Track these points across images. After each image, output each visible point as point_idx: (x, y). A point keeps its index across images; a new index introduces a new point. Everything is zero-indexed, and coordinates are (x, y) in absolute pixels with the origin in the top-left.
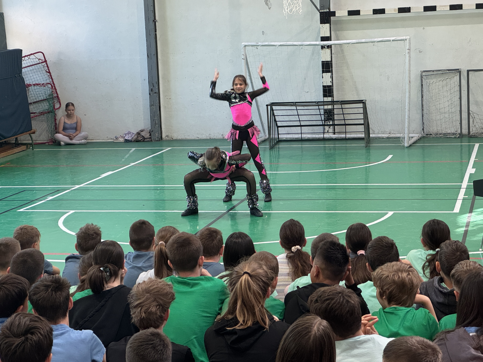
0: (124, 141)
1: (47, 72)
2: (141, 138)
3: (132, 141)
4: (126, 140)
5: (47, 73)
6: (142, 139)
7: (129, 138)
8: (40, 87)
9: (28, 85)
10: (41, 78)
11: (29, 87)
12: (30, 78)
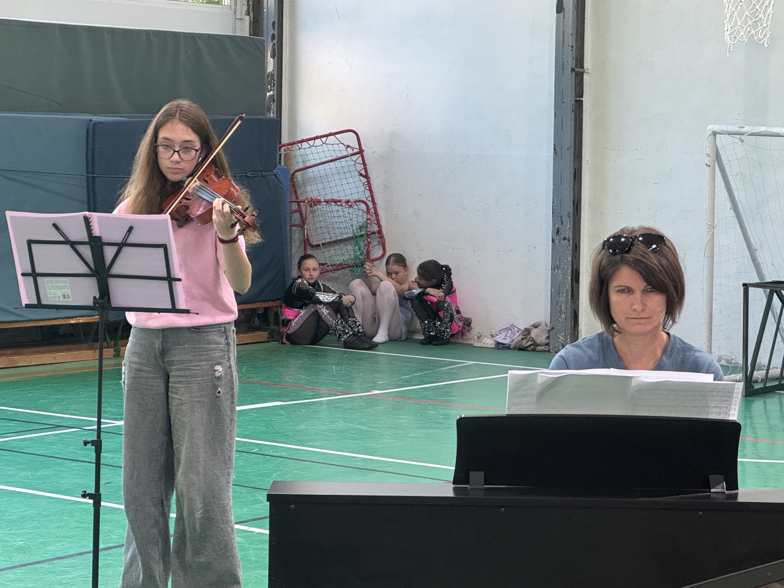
0: (493, 346)
1: (361, 175)
2: (529, 343)
3: (511, 347)
4: (498, 343)
5: (360, 177)
6: (531, 345)
7: (504, 339)
8: (340, 207)
9: (314, 202)
10: (347, 187)
11: (316, 205)
12: (320, 186)
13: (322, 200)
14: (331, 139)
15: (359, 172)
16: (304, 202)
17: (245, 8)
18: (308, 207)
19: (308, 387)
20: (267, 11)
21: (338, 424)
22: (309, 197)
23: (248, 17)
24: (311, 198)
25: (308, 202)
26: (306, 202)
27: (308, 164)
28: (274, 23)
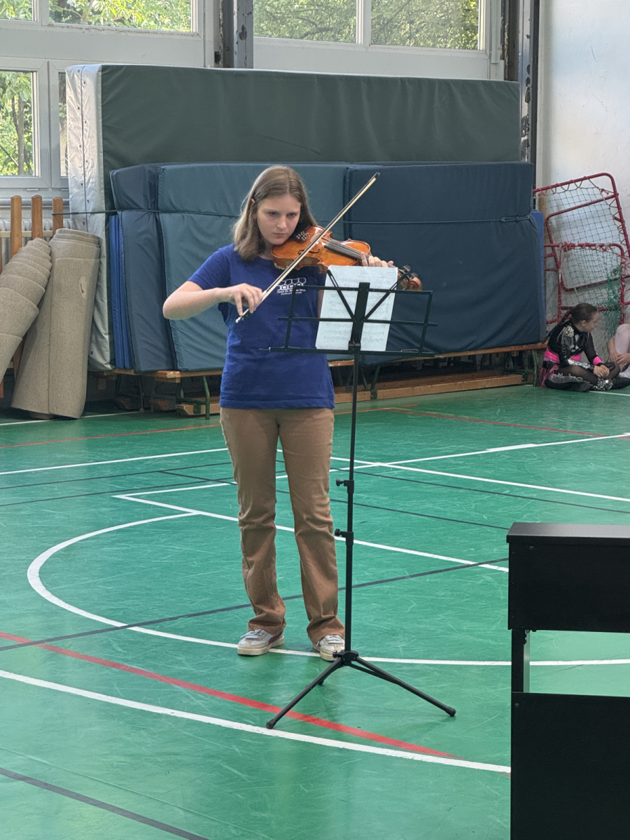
1: (616, 219)
5: (615, 221)
8: (595, 251)
9: (568, 246)
10: (600, 231)
11: (571, 249)
12: (575, 231)
13: (577, 244)
14: (586, 183)
15: (613, 216)
16: (558, 246)
17: (500, 52)
18: (562, 251)
19: (561, 429)
20: (522, 54)
21: (589, 466)
22: (563, 242)
23: (502, 62)
24: (565, 242)
25: (563, 247)
26: (561, 246)
27: (563, 209)
28: (529, 66)
